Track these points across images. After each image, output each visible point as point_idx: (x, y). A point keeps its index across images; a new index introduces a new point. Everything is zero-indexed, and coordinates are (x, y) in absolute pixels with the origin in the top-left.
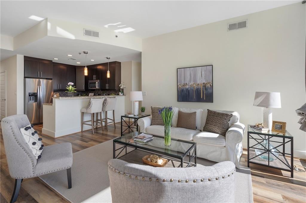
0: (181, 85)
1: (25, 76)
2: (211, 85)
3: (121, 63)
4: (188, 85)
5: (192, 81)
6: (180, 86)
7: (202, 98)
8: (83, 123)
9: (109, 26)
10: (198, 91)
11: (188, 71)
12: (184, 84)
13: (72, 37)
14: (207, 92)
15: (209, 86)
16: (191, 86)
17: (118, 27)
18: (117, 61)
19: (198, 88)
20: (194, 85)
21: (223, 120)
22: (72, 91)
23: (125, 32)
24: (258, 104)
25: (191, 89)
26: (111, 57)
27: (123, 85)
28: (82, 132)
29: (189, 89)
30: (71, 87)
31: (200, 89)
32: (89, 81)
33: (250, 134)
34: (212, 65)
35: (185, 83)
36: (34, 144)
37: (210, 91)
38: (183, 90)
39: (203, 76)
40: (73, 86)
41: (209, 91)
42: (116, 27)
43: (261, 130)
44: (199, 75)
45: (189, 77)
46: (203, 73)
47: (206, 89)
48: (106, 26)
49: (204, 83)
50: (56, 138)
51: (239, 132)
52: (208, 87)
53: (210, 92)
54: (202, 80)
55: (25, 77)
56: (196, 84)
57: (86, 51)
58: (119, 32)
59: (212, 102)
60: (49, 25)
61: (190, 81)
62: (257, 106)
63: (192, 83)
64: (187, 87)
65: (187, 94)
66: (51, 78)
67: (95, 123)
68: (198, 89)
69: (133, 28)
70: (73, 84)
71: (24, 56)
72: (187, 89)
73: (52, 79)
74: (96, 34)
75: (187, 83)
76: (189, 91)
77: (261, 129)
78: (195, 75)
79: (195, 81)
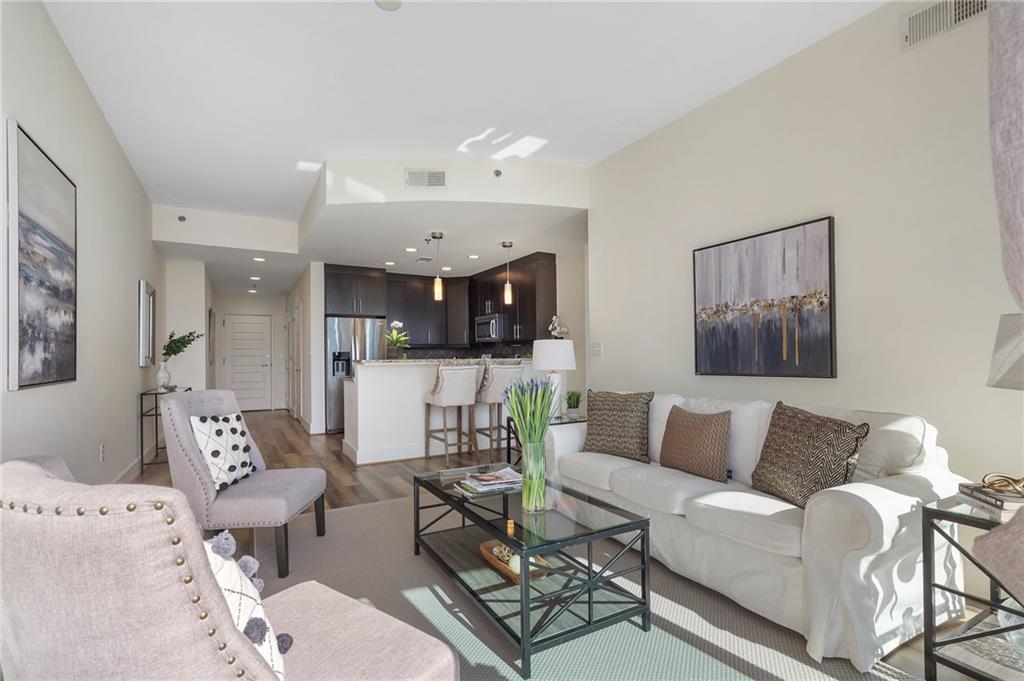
0: (709, 311)
1: (328, 312)
2: (822, 303)
3: (555, 255)
4: (732, 310)
5: (747, 293)
6: (704, 316)
7: (785, 358)
8: (429, 434)
9: (468, 146)
10: (769, 334)
11: (731, 254)
12: (718, 306)
13: (378, 196)
14: (805, 332)
15: (817, 310)
16: (744, 312)
17: (495, 142)
18: (541, 251)
19: (769, 317)
20: (756, 308)
21: (818, 448)
22: (398, 345)
23: (524, 155)
24: (999, 377)
25: (742, 324)
26: (513, 242)
27: (560, 325)
28: (428, 458)
29: (737, 325)
30: (395, 332)
31: (778, 324)
32: (476, 319)
33: (936, 521)
34: (831, 220)
35: (723, 302)
36: (216, 454)
37: (820, 328)
38: (714, 328)
39: (791, 266)
40: (400, 331)
41: (816, 330)
42: (487, 147)
43: (1001, 508)
44: (773, 265)
45: (735, 278)
46: (791, 254)
47: (801, 320)
48: (462, 148)
49: (793, 297)
50: (360, 466)
51: (866, 502)
52: (811, 312)
53: (819, 332)
54: (784, 287)
55: (326, 316)
56: (763, 304)
57: (438, 231)
58: (505, 159)
59: (833, 374)
60: (329, 176)
61: (740, 294)
62: (994, 386)
63: (747, 300)
64: (730, 317)
65: (730, 344)
66: (384, 314)
67: (465, 439)
68: (769, 321)
69: (539, 136)
70: (401, 325)
71: (325, 264)
72: (729, 327)
73: (384, 317)
74: (436, 179)
75: (730, 304)
76: (735, 332)
77: (1002, 502)
78: (757, 270)
79: (758, 288)
